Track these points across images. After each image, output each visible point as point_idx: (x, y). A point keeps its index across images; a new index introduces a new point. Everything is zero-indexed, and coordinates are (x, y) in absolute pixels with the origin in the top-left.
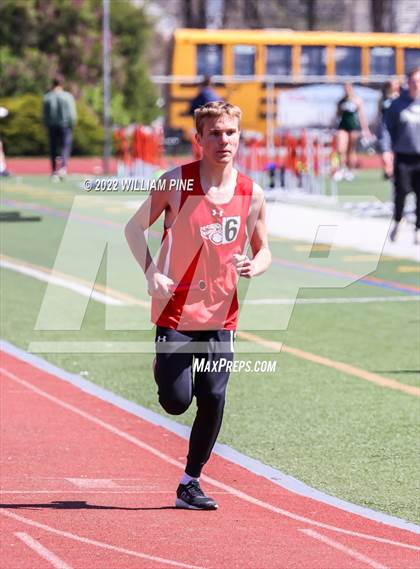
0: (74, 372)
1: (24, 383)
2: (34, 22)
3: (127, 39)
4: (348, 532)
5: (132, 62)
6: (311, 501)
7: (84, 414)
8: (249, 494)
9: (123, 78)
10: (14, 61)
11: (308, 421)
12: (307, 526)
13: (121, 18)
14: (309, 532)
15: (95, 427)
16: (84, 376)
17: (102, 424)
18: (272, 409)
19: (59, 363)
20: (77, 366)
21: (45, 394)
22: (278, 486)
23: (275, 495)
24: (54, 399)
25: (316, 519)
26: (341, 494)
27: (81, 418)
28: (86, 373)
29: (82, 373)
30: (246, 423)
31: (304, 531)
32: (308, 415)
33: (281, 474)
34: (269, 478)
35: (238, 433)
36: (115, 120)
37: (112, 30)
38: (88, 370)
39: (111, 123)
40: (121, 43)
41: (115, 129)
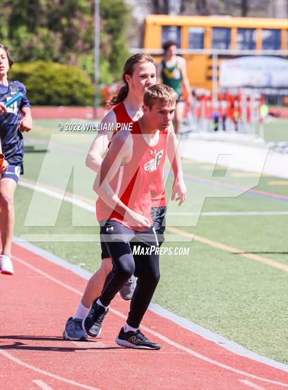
0: (74, 263)
1: (38, 271)
2: (44, 8)
3: (112, 21)
4: (275, 382)
5: (115, 38)
6: (247, 359)
8: (203, 354)
9: (109, 50)
10: (29, 36)
11: (245, 301)
12: (245, 377)
13: (108, 6)
14: (246, 382)
18: (218, 292)
19: (64, 256)
20: (77, 259)
22: (223, 348)
23: (221, 355)
24: (60, 283)
25: (250, 373)
26: (268, 355)
28: (84, 264)
29: (80, 264)
30: (200, 302)
31: (243, 381)
32: (244, 297)
33: (225, 340)
34: (217, 343)
35: (194, 310)
36: (103, 81)
37: (101, 15)
38: (85, 262)
39: (100, 82)
40: (108, 25)
41: (102, 87)
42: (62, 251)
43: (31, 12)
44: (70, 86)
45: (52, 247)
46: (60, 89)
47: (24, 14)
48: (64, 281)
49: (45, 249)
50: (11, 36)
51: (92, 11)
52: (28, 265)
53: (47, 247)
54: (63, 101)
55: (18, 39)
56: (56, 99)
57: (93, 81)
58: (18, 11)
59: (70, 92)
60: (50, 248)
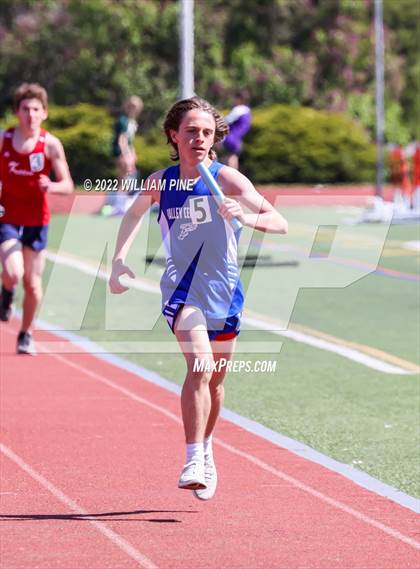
0: (344, 461)
1: (280, 474)
2: (286, 13)
3: (405, 34)
5: (411, 63)
7: (359, 515)
9: (400, 84)
10: (260, 61)
13: (396, 7)
15: (373, 530)
16: (357, 466)
17: (382, 526)
19: (326, 448)
20: (348, 452)
21: (308, 489)
24: (320, 495)
27: (354, 518)
28: (360, 462)
29: (355, 462)
36: (390, 137)
37: (385, 22)
38: (362, 458)
39: (386, 141)
40: (398, 40)
41: (390, 148)
42: (322, 440)
43: (263, 20)
44: (334, 148)
45: (305, 433)
46: (315, 153)
47: (250, 22)
48: (326, 492)
49: (291, 436)
50: (227, 63)
51: (370, 15)
52: (264, 465)
53: (296, 433)
54: (323, 175)
55: (240, 66)
56: (308, 171)
57: (374, 139)
58: (238, 16)
59: (334, 158)
60: (301, 434)
